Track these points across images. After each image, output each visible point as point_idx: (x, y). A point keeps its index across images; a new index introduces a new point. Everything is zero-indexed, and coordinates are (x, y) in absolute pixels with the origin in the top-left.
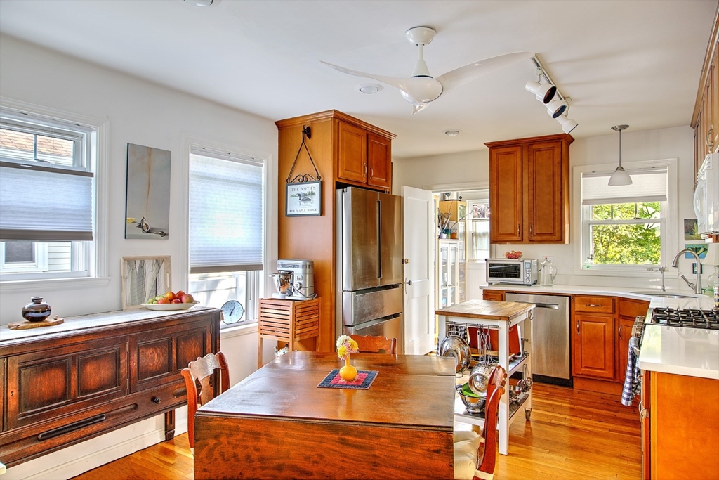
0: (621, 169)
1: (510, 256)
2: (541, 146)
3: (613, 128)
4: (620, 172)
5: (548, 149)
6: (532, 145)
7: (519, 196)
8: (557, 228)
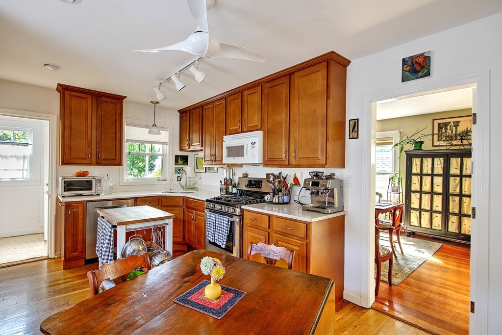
0: (154, 125)
1: (80, 175)
2: (107, 100)
3: (151, 102)
4: (154, 127)
5: (112, 103)
6: (101, 97)
7: (89, 131)
8: (118, 156)
